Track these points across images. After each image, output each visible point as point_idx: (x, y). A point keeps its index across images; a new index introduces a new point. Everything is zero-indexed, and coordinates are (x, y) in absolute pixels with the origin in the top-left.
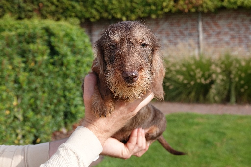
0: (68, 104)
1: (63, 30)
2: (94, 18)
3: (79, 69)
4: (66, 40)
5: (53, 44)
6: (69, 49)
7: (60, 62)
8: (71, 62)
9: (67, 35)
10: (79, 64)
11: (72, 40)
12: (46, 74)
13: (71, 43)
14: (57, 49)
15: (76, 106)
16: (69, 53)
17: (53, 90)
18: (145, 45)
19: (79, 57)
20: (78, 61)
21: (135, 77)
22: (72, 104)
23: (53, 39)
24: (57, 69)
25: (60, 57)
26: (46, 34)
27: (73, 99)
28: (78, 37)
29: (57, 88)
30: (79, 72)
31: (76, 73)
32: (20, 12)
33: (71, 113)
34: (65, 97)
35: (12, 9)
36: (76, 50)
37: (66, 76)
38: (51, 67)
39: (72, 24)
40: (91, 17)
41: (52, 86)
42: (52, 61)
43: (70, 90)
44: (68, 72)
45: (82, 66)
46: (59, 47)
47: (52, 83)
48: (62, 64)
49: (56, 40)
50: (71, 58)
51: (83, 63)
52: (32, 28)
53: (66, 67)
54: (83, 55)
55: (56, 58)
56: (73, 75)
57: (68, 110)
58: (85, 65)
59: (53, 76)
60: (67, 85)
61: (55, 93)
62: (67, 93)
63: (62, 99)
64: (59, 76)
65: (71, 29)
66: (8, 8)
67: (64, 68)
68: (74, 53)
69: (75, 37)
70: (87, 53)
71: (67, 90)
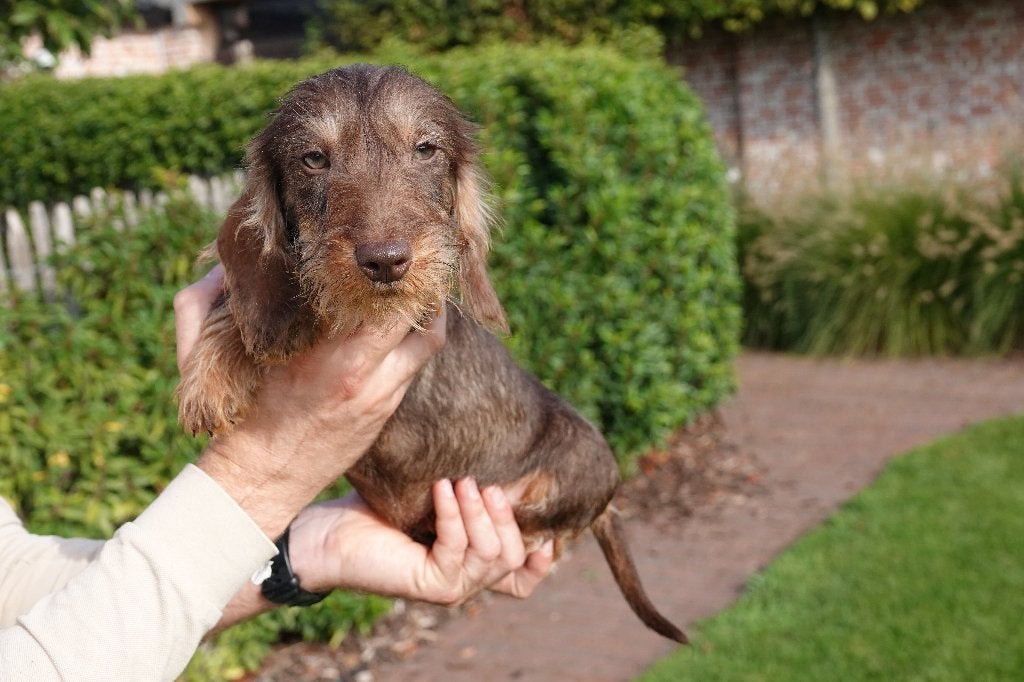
0: (614, 376)
1: (584, 84)
2: (740, 16)
3: (653, 232)
4: (598, 119)
5: (545, 141)
6: (611, 157)
7: (574, 212)
8: (620, 207)
9: (602, 100)
10: (657, 215)
11: (625, 117)
12: (519, 261)
13: (621, 131)
14: (560, 160)
15: (646, 382)
16: (611, 173)
17: (548, 320)
18: (428, 149)
19: (656, 186)
20: (650, 204)
21: (400, 261)
22: (631, 376)
23: (544, 122)
24: (558, 240)
25: (572, 189)
26: (517, 103)
27: (634, 354)
28: (648, 104)
29: (561, 315)
30: (658, 244)
31: (642, 251)
32: (454, 21)
33: (629, 412)
34: (596, 346)
35: (427, 12)
36: (640, 156)
37: (599, 264)
38: (537, 232)
39: (628, 53)
40: (729, 16)
41: (542, 306)
42: (538, 206)
43: (617, 319)
44: (609, 249)
45: (669, 221)
46: (567, 151)
47: (543, 294)
48: (584, 219)
49: (558, 122)
50: (620, 192)
51: (671, 209)
52: (465, 85)
53: (599, 228)
54: (672, 176)
55: (556, 194)
56: (629, 258)
57: (615, 398)
58: (680, 217)
59: (545, 266)
60: (603, 300)
61: (555, 332)
62: (607, 333)
63: (586, 357)
64: (573, 263)
65: (621, 77)
66: (410, 10)
67: (591, 235)
68: (632, 170)
69: (635, 106)
70: (690, 166)
71: (606, 320)
